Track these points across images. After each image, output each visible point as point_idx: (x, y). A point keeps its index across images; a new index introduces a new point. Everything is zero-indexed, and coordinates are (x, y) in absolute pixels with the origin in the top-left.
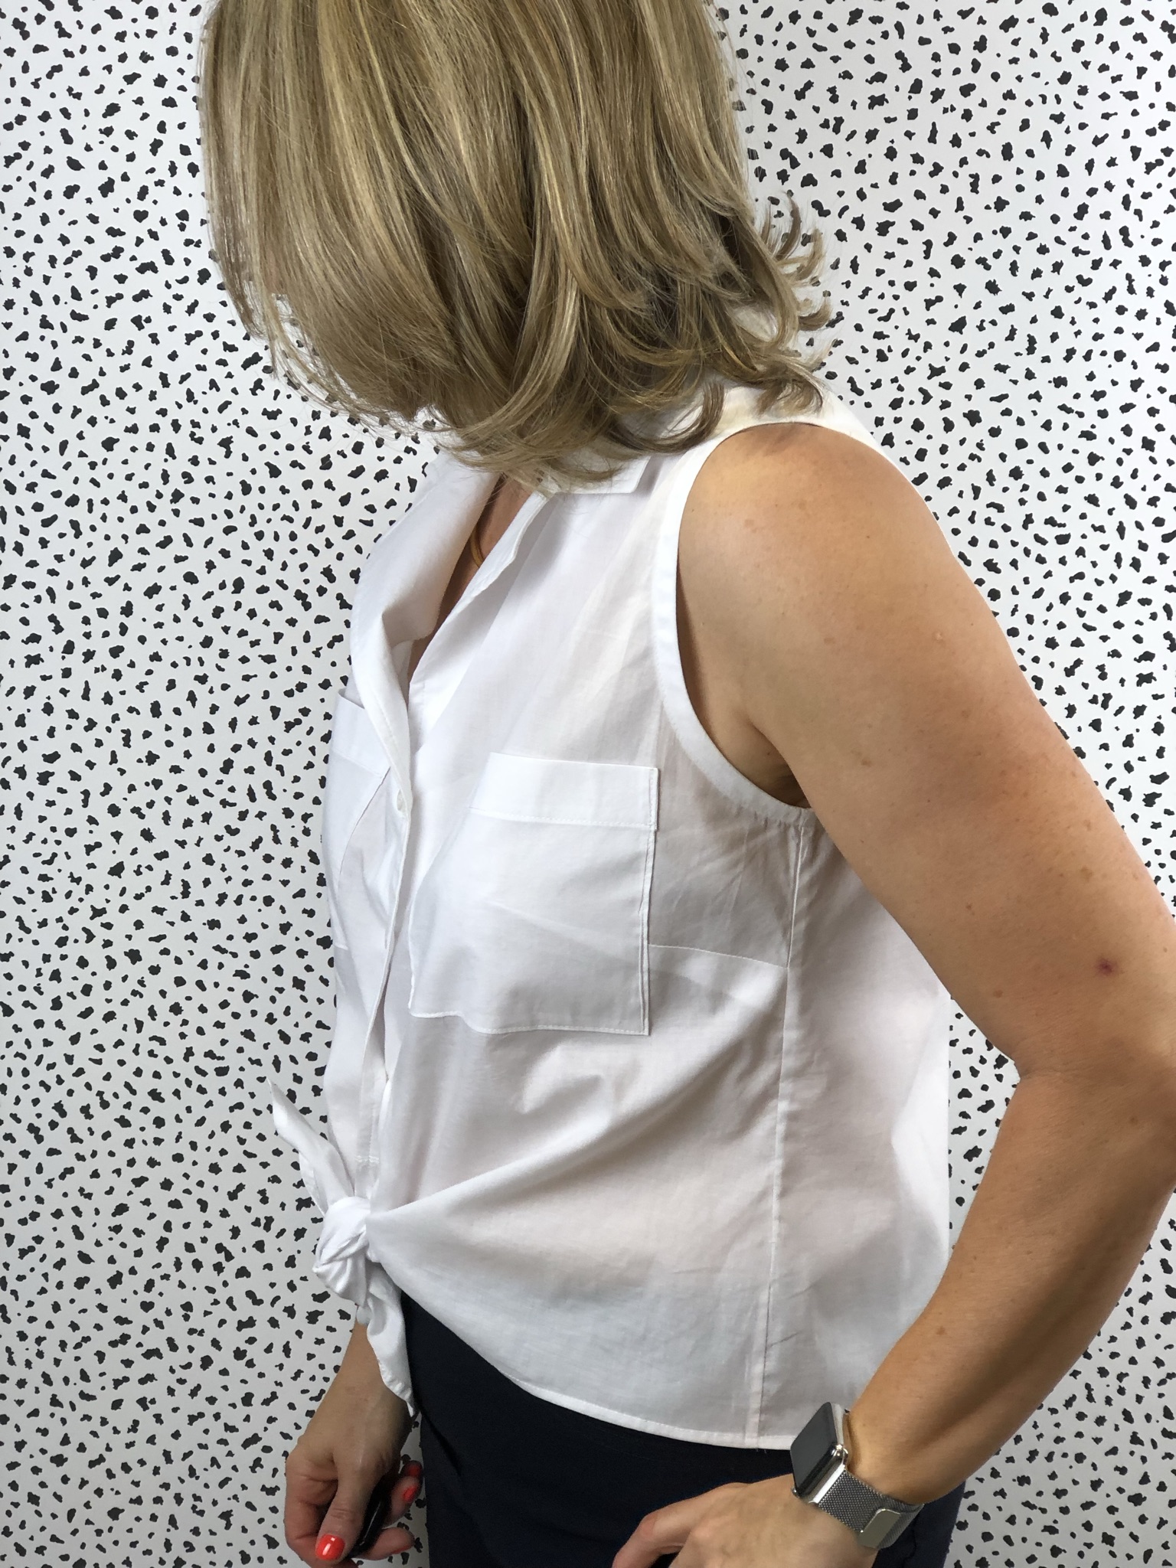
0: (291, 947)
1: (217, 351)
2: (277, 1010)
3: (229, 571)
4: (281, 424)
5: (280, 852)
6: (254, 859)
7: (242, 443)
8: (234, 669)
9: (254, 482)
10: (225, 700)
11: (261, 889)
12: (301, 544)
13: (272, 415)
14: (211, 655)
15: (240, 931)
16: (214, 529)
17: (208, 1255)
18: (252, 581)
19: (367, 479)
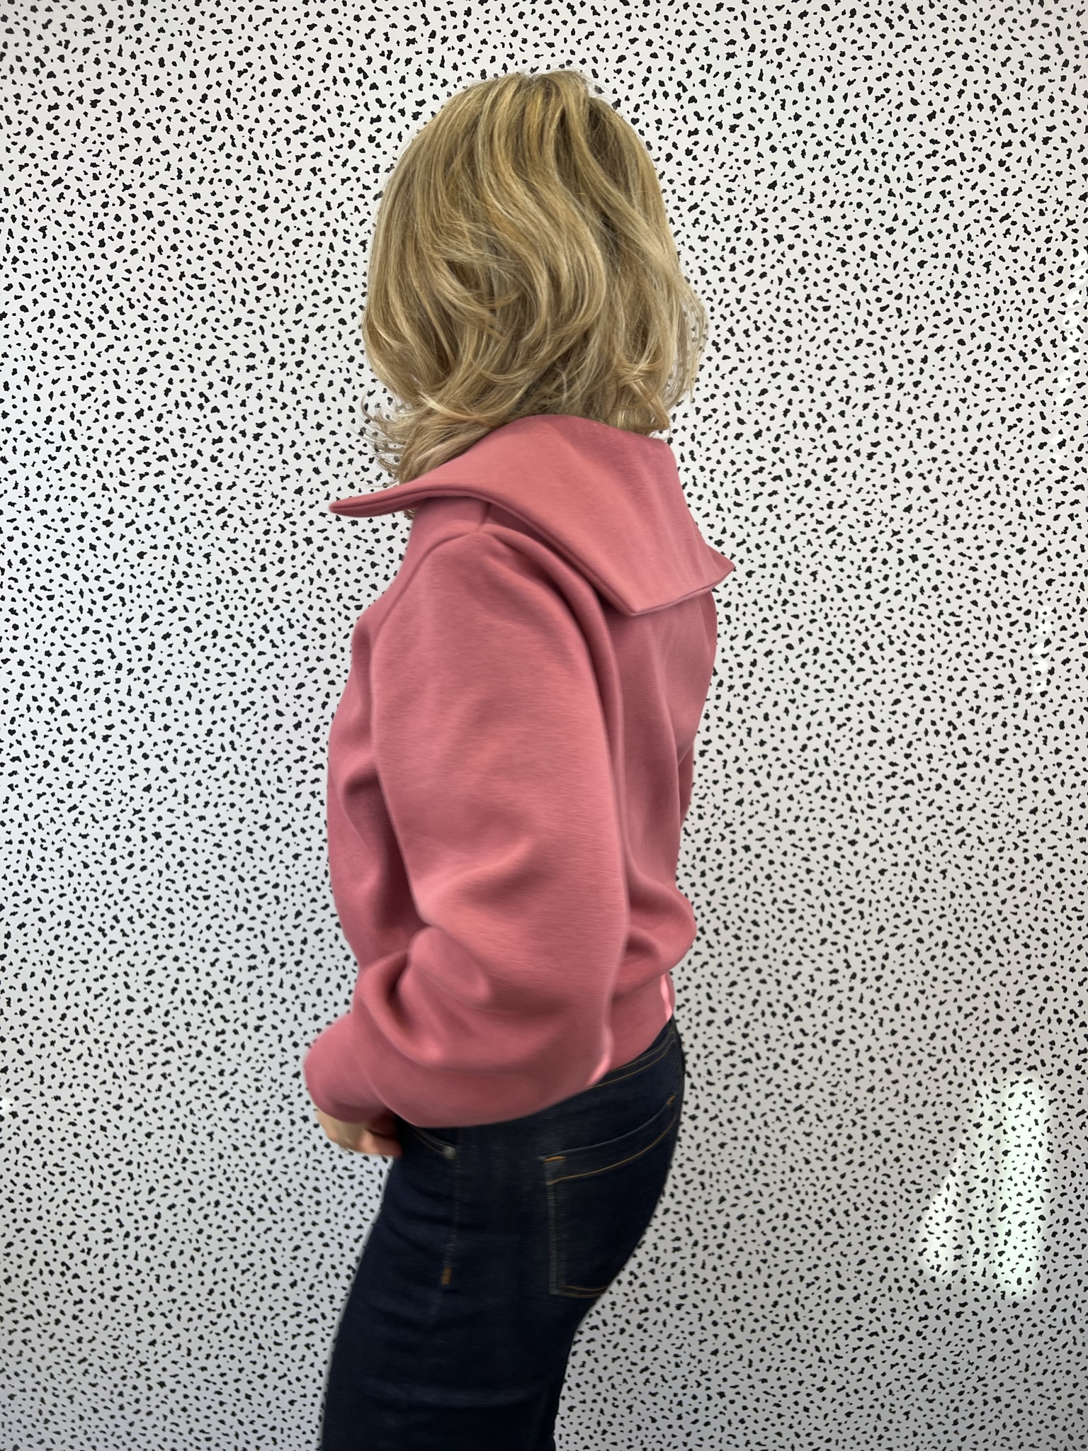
0: (88, 526)
1: (37, 176)
2: (81, 563)
3: (46, 304)
4: (75, 219)
5: (81, 470)
6: (65, 474)
7: (52, 230)
8: (50, 364)
9: (60, 253)
10: (46, 381)
11: (70, 492)
12: (88, 290)
13: (70, 214)
14: (37, 354)
15: (59, 516)
16: (36, 280)
17: (46, 703)
18: (60, 311)
19: (126, 254)
